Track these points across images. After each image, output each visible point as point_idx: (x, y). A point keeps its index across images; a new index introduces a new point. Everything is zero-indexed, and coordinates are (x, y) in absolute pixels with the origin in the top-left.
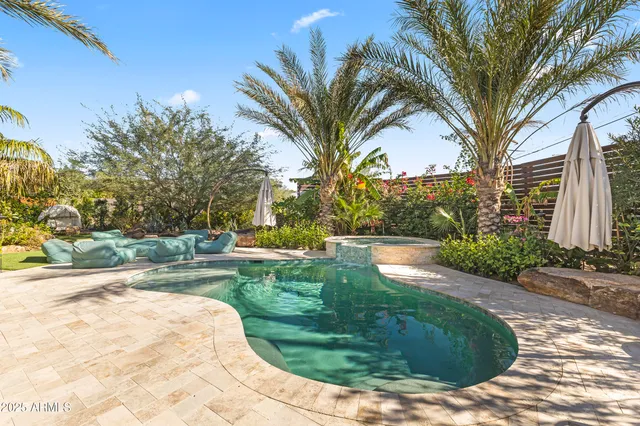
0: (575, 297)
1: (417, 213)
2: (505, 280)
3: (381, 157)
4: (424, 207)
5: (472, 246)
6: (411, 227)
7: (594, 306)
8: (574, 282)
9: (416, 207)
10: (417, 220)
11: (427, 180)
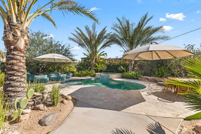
0: (147, 81)
1: (113, 67)
2: (136, 79)
3: (106, 54)
4: (115, 66)
5: (130, 74)
6: (112, 70)
7: (150, 81)
8: (147, 78)
9: (113, 66)
10: (114, 69)
11: (116, 59)
